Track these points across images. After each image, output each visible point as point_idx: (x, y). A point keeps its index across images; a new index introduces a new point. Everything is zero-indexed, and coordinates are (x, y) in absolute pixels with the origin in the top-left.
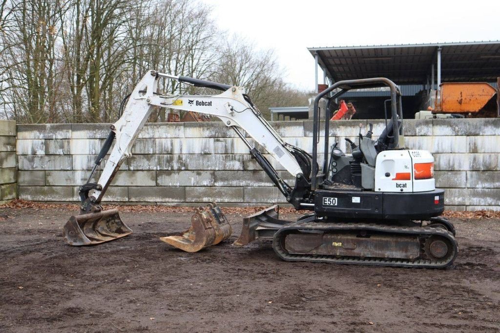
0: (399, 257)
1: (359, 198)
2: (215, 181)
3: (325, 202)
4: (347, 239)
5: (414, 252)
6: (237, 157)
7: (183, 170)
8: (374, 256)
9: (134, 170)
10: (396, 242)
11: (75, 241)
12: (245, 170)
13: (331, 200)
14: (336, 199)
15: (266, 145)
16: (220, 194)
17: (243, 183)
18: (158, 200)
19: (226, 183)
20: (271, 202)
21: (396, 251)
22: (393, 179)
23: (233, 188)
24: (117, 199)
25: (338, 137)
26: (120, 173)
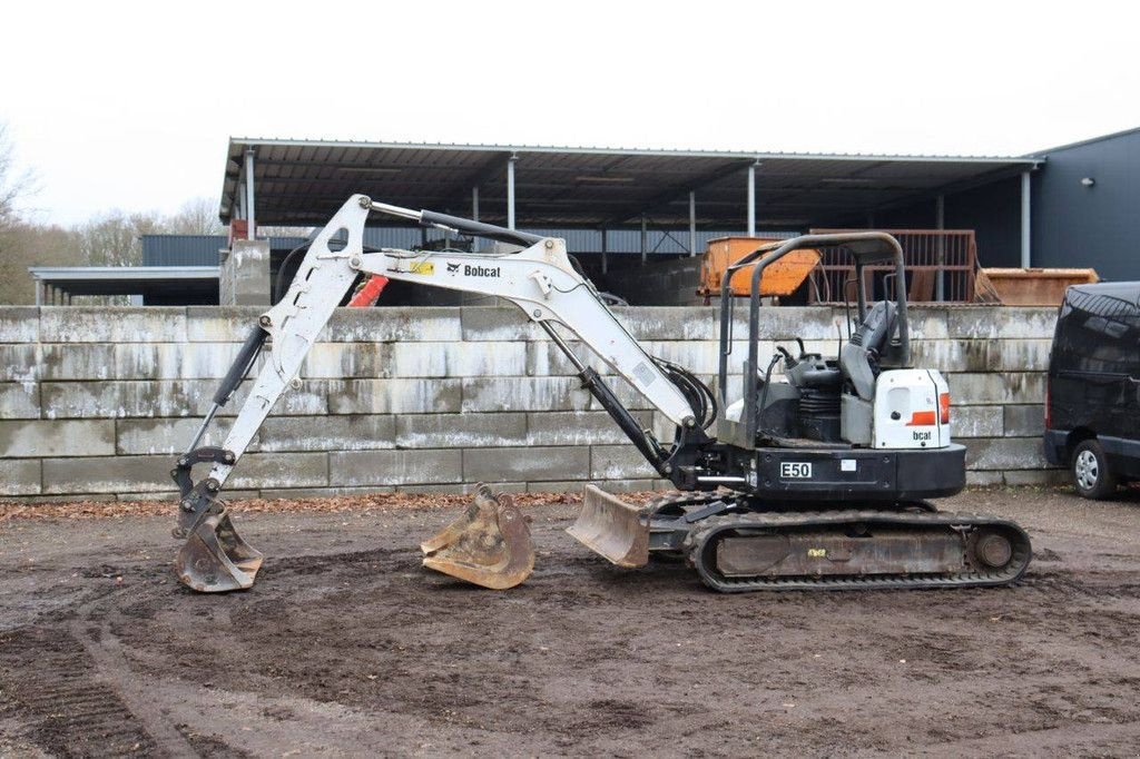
0: (928, 570)
1: (854, 461)
2: (261, 442)
3: (786, 472)
4: (837, 542)
5: (954, 559)
6: (314, 387)
7: (182, 417)
8: (885, 571)
9: (57, 419)
11: (211, 582)
12: (333, 415)
13: (799, 468)
14: (809, 465)
15: (618, 360)
16: (273, 470)
17: (328, 444)
18: (121, 487)
19: (287, 445)
20: (390, 483)
21: (923, 559)
22: (908, 425)
23: (305, 455)
25: (531, 342)
26: (20, 428)
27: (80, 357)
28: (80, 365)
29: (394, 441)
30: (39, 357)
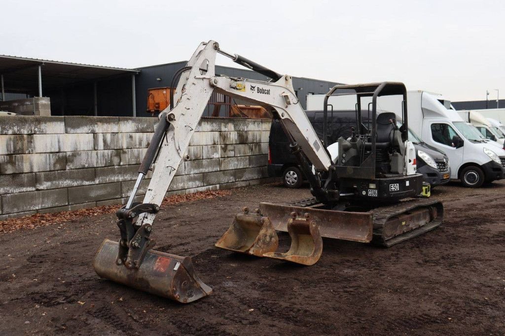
3: (391, 189)
4: (407, 218)
8: (416, 227)
11: (190, 296)
13: (395, 186)
15: (309, 139)
20: (35, 209)
21: (422, 220)
22: (413, 164)
25: (96, 133)
29: (35, 187)
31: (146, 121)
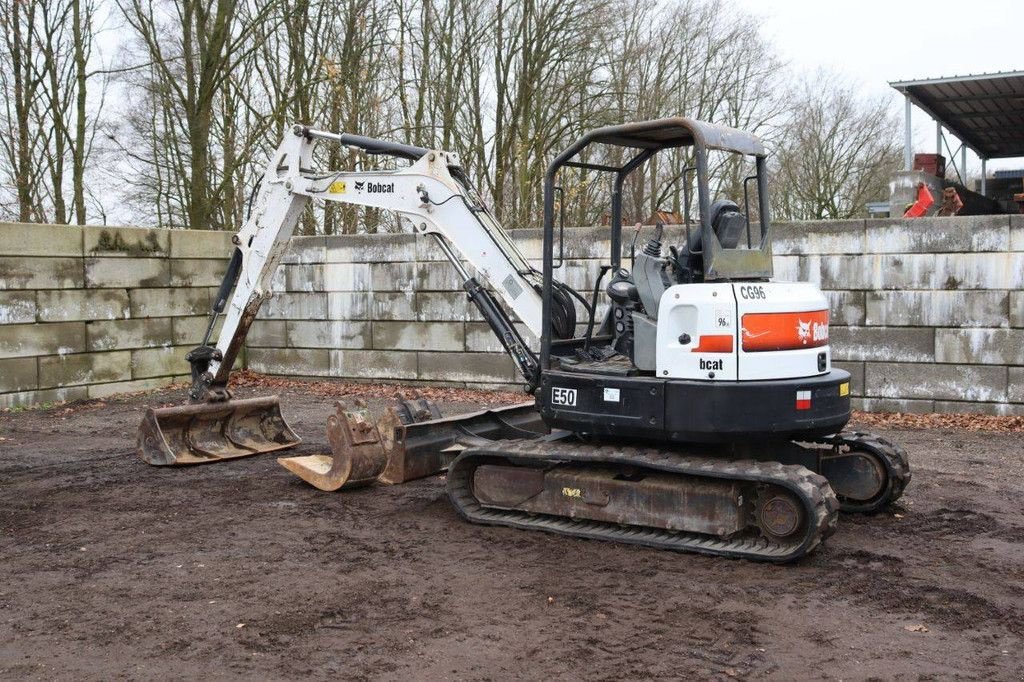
0: (695, 529)
1: (618, 390)
3: (556, 398)
4: (592, 483)
5: (727, 521)
8: (646, 524)
9: (427, 321)
10: (691, 495)
11: (155, 457)
13: (566, 394)
14: (575, 391)
15: (490, 272)
18: (468, 378)
21: (690, 515)
22: (694, 350)
24: (399, 374)
25: (805, 256)
26: (404, 327)
27: (440, 273)
28: (440, 279)
30: (415, 273)
31: (946, 227)
